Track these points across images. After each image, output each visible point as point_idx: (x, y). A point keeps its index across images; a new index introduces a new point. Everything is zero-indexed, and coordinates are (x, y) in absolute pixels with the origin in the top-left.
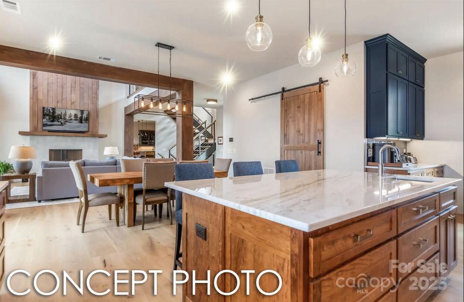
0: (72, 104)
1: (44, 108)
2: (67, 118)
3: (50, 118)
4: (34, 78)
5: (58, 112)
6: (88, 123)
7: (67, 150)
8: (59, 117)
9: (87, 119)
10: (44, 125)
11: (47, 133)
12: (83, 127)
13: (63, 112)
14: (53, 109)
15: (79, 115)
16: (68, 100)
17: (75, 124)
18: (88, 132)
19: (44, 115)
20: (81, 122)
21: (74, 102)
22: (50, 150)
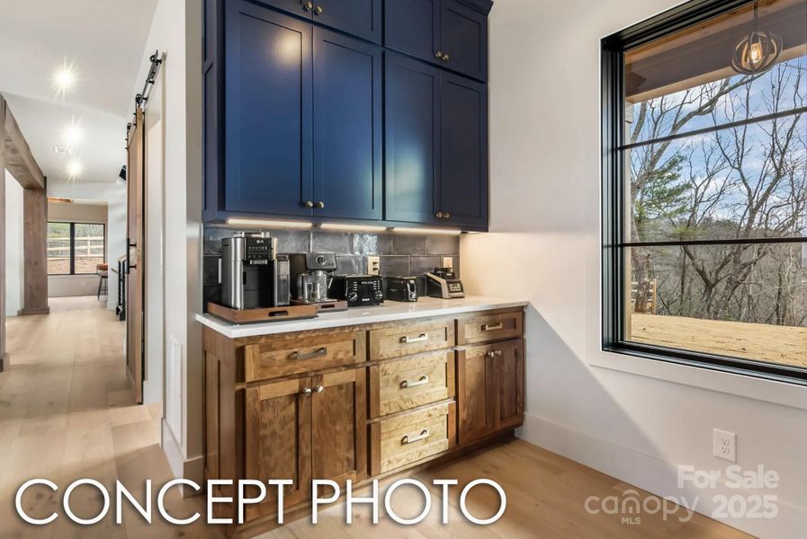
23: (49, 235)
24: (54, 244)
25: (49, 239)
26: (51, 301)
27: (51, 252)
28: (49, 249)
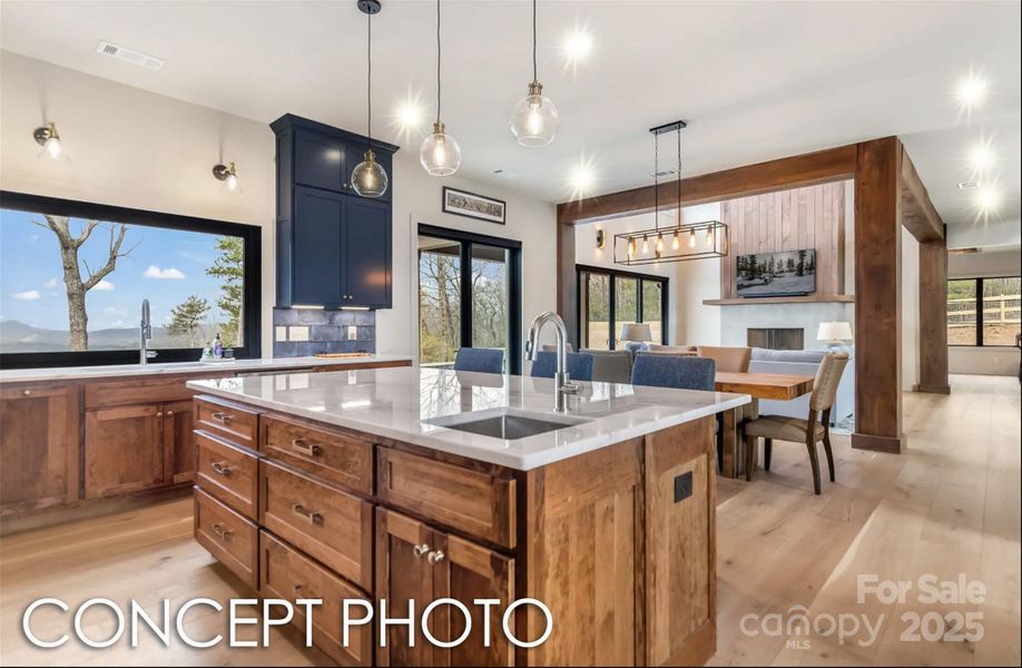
0: (783, 241)
1: (738, 258)
2: (776, 269)
3: (747, 275)
4: (726, 211)
5: (759, 262)
6: (815, 273)
7: (777, 330)
8: (762, 270)
9: (812, 268)
10: (740, 287)
11: (742, 300)
12: (804, 283)
13: (769, 259)
14: (753, 257)
15: (797, 261)
16: (777, 233)
17: (789, 281)
18: (814, 292)
19: (739, 270)
20: (800, 273)
21: (787, 238)
22: (749, 330)
23: (949, 296)
24: (955, 307)
25: (949, 302)
26: (953, 379)
27: (953, 318)
28: (949, 314)
